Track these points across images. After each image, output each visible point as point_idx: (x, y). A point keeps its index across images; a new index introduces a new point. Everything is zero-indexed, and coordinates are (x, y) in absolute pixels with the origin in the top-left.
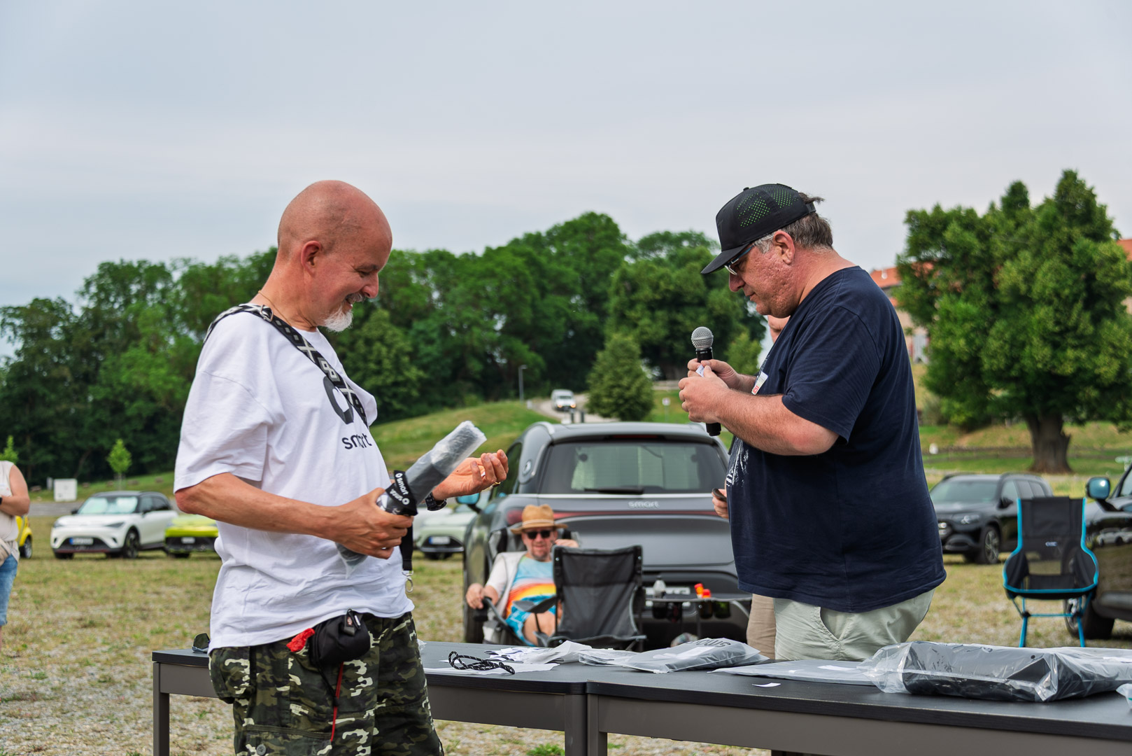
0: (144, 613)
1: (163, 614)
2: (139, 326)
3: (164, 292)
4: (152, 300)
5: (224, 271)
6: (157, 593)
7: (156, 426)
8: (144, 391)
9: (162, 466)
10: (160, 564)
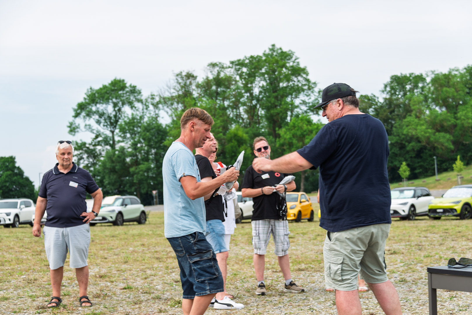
0: (420, 247)
1: (429, 247)
2: (411, 105)
3: (423, 88)
4: (417, 92)
5: (452, 76)
6: (426, 237)
7: (422, 155)
8: (415, 137)
9: (425, 174)
10: (426, 223)
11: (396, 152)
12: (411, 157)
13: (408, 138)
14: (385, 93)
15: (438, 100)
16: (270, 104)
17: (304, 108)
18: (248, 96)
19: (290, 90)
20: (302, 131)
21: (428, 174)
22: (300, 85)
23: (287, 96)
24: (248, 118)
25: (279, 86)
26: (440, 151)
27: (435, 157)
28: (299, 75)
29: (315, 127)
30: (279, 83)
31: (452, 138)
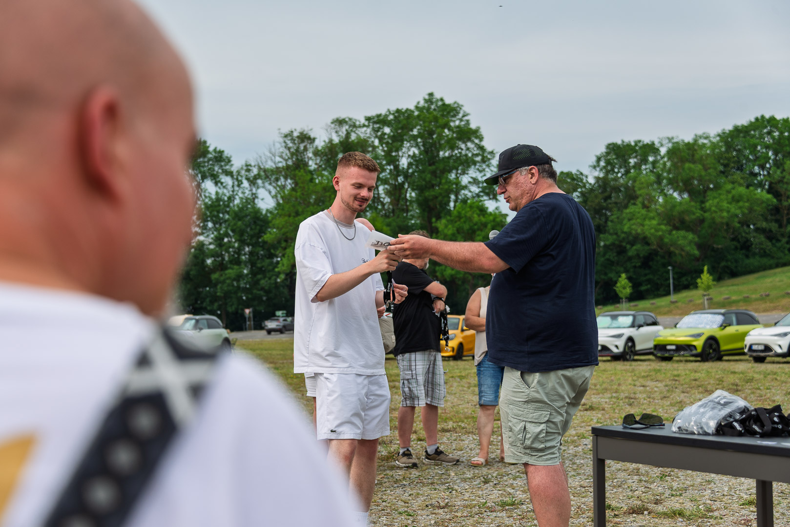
1: (645, 401)
2: (636, 189)
3: (654, 163)
4: (646, 169)
5: (699, 146)
6: (643, 386)
7: (651, 263)
8: (641, 237)
9: (656, 293)
10: (650, 365)
11: (611, 258)
12: (635, 267)
13: (631, 238)
14: (598, 169)
15: (677, 182)
16: (424, 183)
17: (475, 189)
18: (391, 170)
19: (455, 161)
20: (472, 224)
21: (659, 293)
22: (470, 155)
23: (450, 171)
24: (391, 203)
25: (438, 155)
26: (679, 259)
27: (670, 268)
28: (469, 140)
29: (491, 218)
30: (439, 152)
31: (696, 239)
